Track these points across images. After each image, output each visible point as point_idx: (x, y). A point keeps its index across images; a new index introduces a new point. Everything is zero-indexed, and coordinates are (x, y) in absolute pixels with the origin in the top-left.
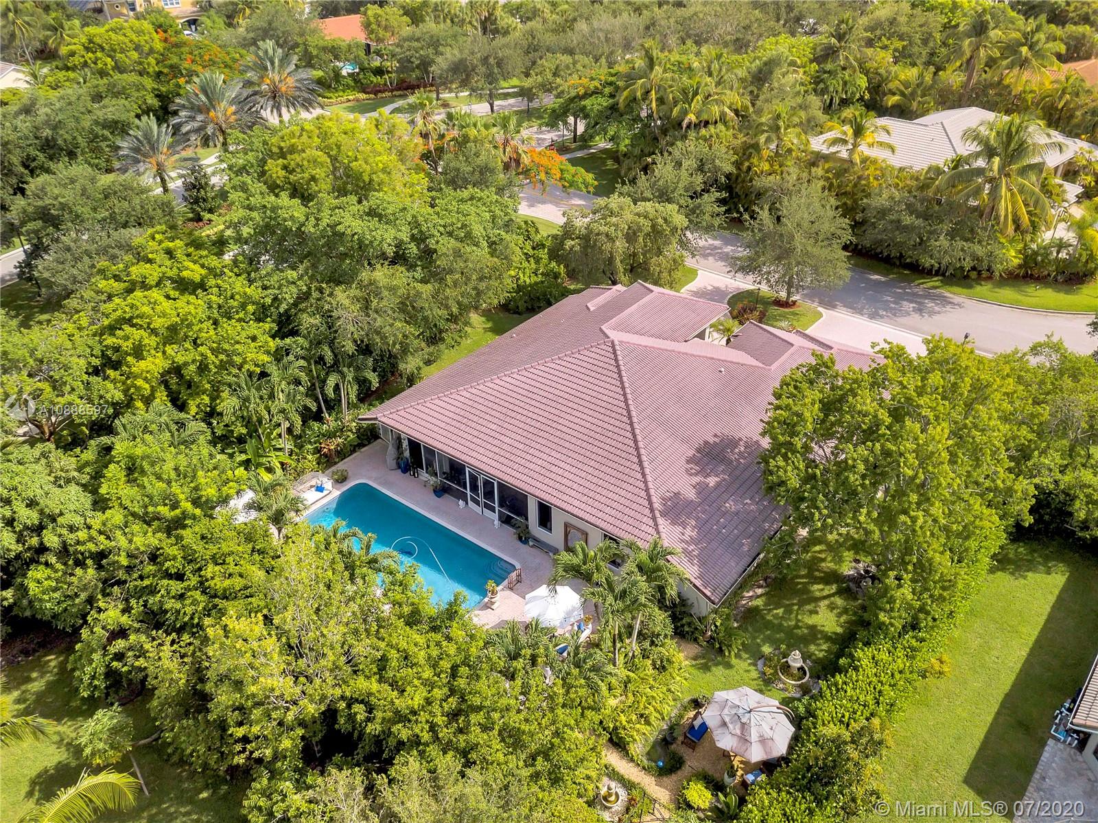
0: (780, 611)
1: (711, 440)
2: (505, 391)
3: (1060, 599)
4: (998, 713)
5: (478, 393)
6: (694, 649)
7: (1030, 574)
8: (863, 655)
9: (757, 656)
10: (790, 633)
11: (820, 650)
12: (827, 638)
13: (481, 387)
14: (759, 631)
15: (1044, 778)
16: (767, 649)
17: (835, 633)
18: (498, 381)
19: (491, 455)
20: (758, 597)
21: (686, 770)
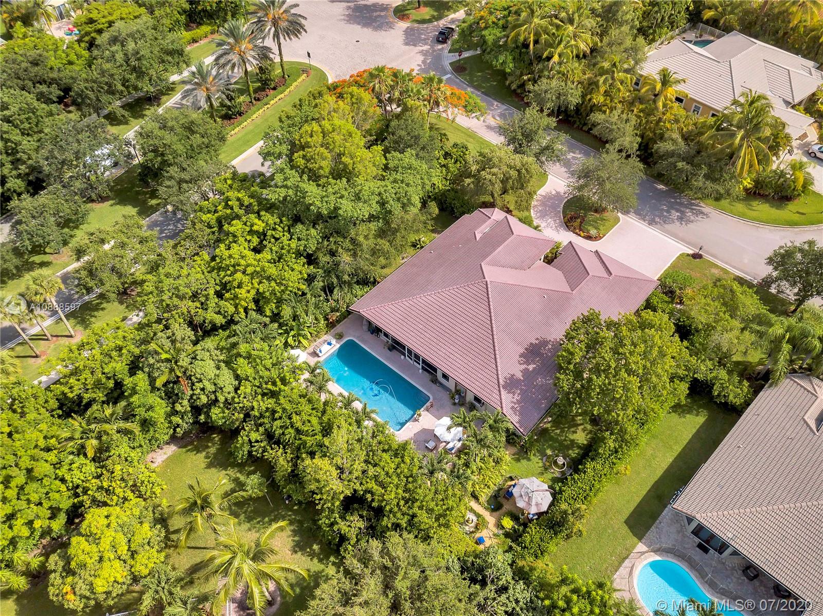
0: (558, 431)
1: (534, 342)
2: (427, 305)
3: (698, 431)
4: (649, 491)
5: (413, 304)
6: (514, 450)
7: (688, 416)
8: (589, 465)
9: (543, 454)
10: (561, 443)
11: (574, 453)
12: (579, 447)
13: (415, 300)
14: (546, 441)
15: (660, 523)
16: (549, 452)
17: (583, 444)
18: (424, 298)
19: (419, 343)
20: (549, 422)
21: (504, 510)
